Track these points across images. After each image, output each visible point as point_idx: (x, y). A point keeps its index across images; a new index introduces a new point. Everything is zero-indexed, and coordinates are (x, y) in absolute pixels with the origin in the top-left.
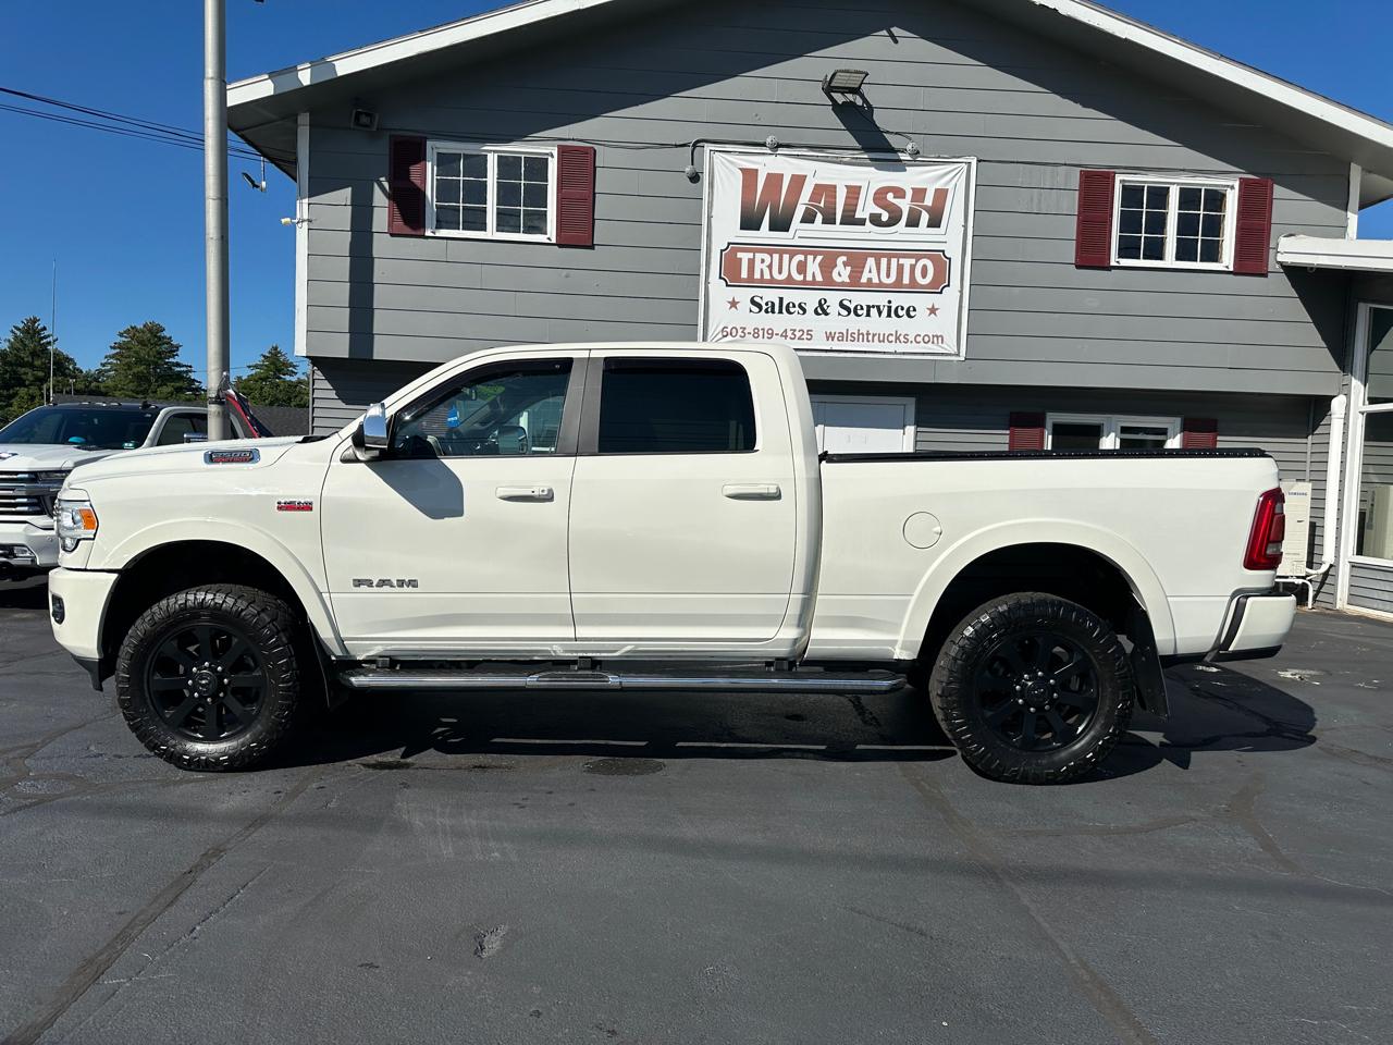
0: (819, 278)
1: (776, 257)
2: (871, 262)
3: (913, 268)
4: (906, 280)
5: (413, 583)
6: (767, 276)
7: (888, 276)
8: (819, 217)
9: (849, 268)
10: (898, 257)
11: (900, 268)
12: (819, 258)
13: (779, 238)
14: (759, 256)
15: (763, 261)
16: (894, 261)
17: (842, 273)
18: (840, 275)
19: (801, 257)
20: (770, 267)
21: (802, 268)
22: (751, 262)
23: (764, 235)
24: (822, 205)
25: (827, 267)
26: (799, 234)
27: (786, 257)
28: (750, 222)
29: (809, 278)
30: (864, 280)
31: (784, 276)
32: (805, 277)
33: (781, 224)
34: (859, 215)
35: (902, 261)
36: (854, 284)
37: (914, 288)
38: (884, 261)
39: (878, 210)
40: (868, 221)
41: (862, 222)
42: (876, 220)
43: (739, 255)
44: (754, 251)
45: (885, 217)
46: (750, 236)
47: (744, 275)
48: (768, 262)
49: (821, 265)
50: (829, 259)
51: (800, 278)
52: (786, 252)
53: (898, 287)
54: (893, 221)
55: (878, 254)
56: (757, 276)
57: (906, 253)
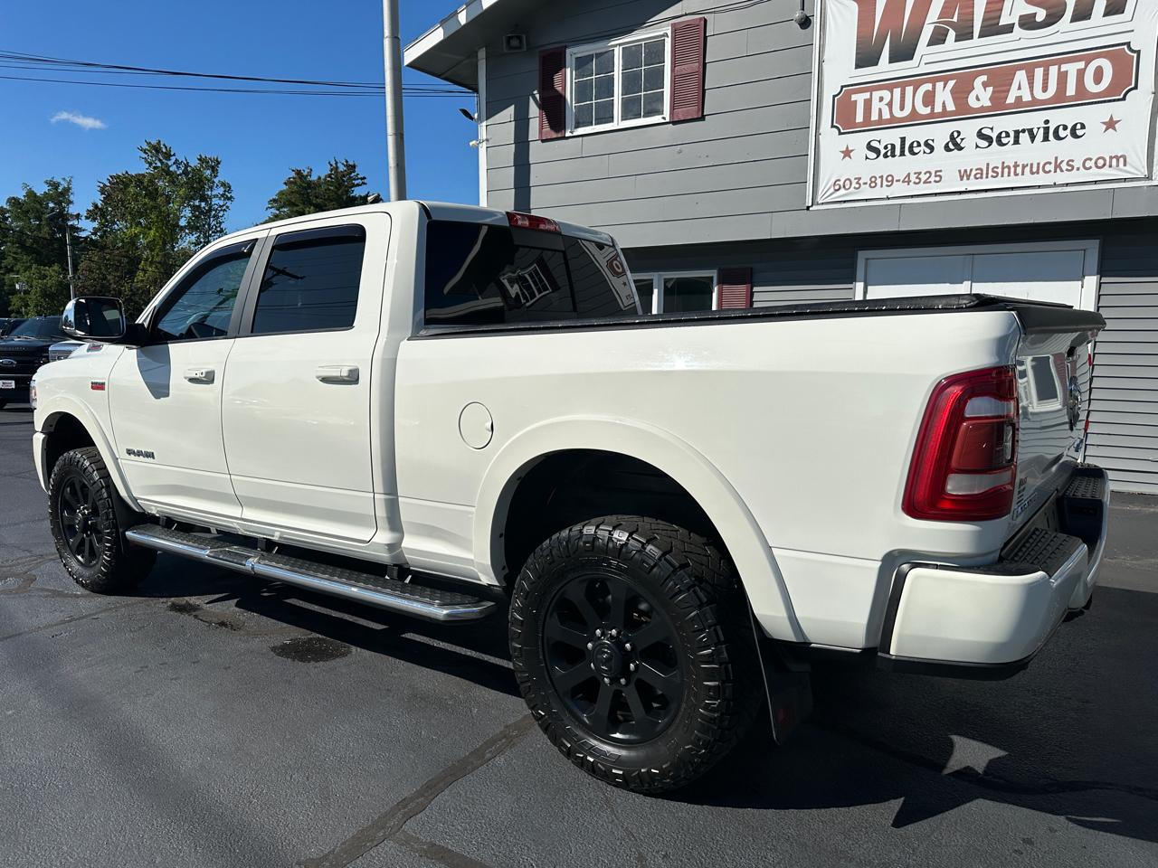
0: (951, 107)
1: (897, 92)
2: (1021, 76)
3: (1081, 73)
4: (1071, 90)
5: (150, 455)
6: (886, 115)
7: (1045, 89)
8: (952, 34)
9: (990, 89)
10: (1059, 63)
11: (1063, 77)
12: (951, 83)
13: (904, 69)
14: (876, 95)
15: (881, 99)
16: (1053, 70)
17: (981, 95)
18: (978, 99)
19: (928, 87)
20: (890, 105)
21: (929, 99)
22: (868, 103)
23: (885, 68)
24: (955, 19)
25: (961, 94)
26: (926, 59)
27: (909, 90)
28: (866, 58)
29: (938, 109)
30: (1011, 100)
31: (907, 111)
32: (933, 109)
33: (903, 52)
34: (1004, 20)
35: (1064, 67)
36: (999, 106)
37: (1083, 97)
38: (1039, 72)
39: (1030, 9)
40: (1016, 26)
41: (1009, 29)
42: (1028, 23)
43: (854, 97)
44: (871, 90)
45: (1041, 15)
46: (869, 74)
47: (859, 118)
48: (887, 100)
49: (953, 92)
50: (963, 81)
51: (927, 111)
52: (909, 84)
53: (1060, 101)
54: (1052, 19)
55: (1029, 65)
56: (875, 117)
57: (1071, 57)
